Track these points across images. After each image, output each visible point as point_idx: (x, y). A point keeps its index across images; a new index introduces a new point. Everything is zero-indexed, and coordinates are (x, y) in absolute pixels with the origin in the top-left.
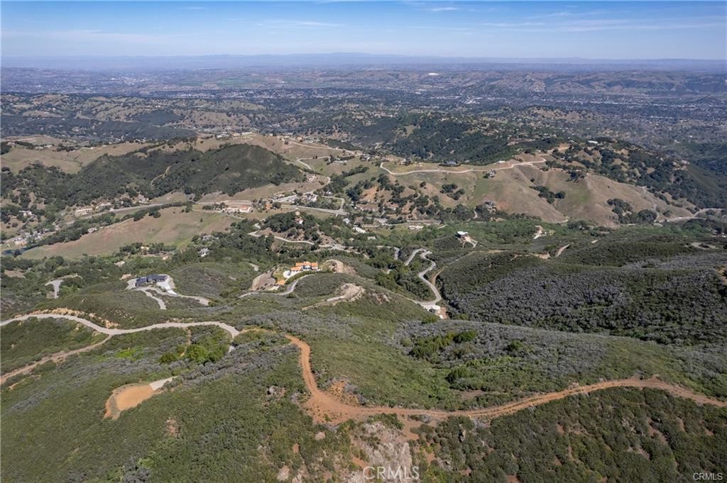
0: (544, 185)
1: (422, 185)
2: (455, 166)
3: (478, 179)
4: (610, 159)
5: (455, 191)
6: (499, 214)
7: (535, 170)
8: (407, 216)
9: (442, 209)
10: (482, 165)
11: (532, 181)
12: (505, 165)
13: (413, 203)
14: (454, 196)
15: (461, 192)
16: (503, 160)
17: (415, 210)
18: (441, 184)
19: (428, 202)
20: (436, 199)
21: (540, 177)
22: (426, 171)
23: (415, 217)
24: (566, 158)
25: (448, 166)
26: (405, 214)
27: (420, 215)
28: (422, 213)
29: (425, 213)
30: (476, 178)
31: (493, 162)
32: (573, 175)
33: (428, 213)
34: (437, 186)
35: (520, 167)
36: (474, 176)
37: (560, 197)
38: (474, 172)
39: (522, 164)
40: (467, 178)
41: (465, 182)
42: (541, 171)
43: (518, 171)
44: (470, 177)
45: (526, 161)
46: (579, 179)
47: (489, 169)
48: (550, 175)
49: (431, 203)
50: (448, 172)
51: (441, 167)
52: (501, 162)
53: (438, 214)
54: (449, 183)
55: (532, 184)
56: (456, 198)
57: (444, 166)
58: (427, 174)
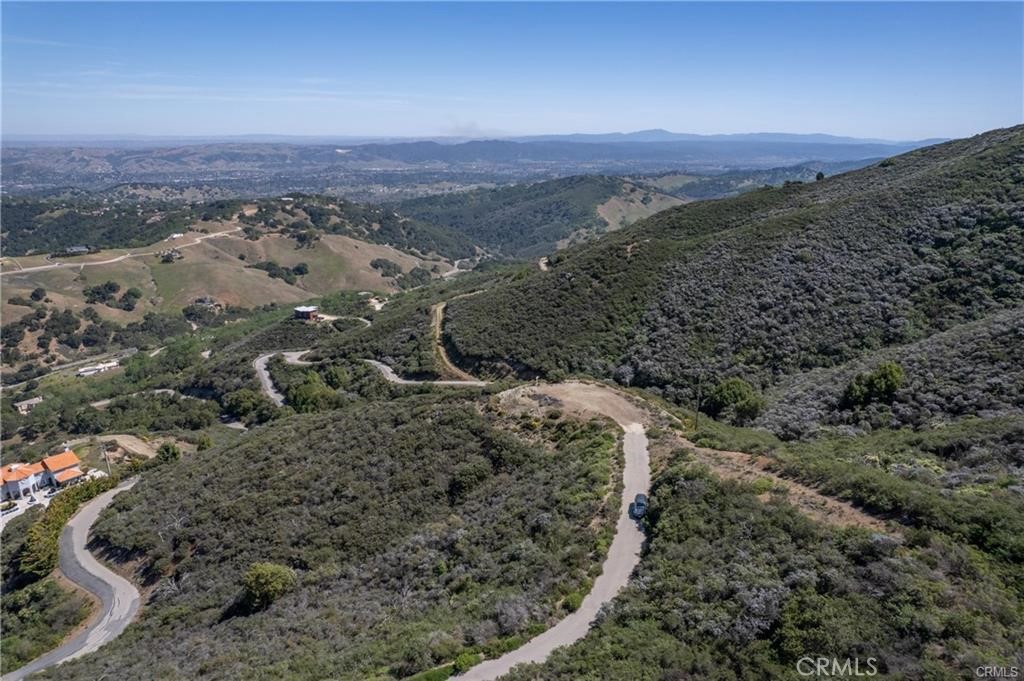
0: (263, 260)
1: (37, 295)
2: (89, 253)
3: (152, 268)
4: (323, 218)
5: (118, 295)
6: (233, 312)
7: (238, 241)
8: (41, 360)
9: (118, 329)
10: (142, 246)
11: (242, 258)
12: (186, 240)
13: (41, 332)
14: (123, 305)
15: (133, 295)
16: (177, 233)
17: (53, 344)
18: (79, 288)
19: (78, 322)
20: (90, 314)
21: (252, 250)
22: (24, 270)
23: (62, 357)
24: (266, 223)
25: (74, 254)
26: (33, 357)
27: (72, 351)
28: (74, 346)
29: (82, 346)
30: (148, 268)
31: (162, 238)
32: (302, 239)
33: (87, 343)
34: (71, 293)
35: (209, 240)
36: (140, 264)
37: (302, 273)
38: (136, 259)
39: (212, 236)
40: (130, 269)
41: (127, 276)
42: (248, 240)
43: (212, 247)
44: (134, 267)
45: (213, 232)
46: (313, 242)
47: (163, 248)
48: (265, 244)
49: (84, 324)
50: (82, 265)
51: (57, 259)
52: (175, 236)
53: (115, 340)
54: (99, 283)
55: (244, 263)
56: (129, 308)
57: (63, 256)
58: (33, 277)
